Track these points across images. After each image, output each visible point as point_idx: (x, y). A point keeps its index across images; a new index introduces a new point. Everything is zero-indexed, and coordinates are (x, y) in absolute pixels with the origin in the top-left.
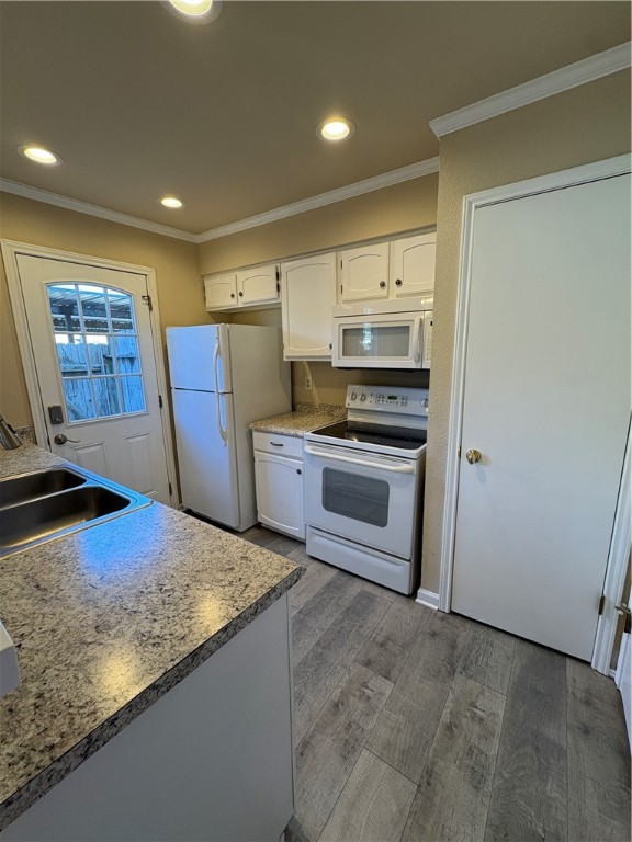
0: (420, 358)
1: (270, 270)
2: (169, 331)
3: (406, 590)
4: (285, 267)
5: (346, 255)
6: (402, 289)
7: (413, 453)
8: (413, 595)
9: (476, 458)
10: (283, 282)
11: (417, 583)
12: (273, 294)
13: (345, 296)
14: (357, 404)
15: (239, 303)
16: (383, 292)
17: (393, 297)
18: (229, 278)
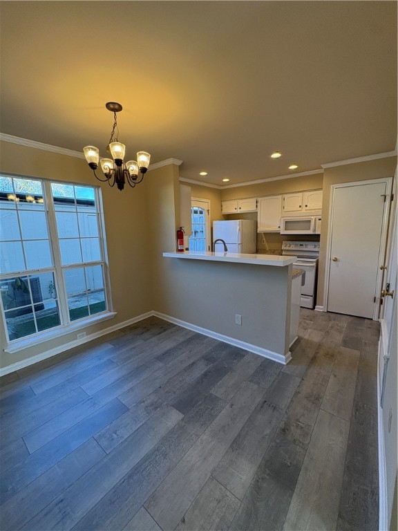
0: (315, 230)
1: (254, 200)
2: (214, 222)
3: (311, 307)
4: (259, 199)
5: (286, 196)
6: (307, 208)
7: (315, 260)
8: (314, 308)
9: (335, 260)
10: (259, 204)
11: (315, 304)
12: (255, 209)
13: (285, 210)
14: (287, 248)
15: (239, 211)
16: (300, 209)
17: (304, 211)
18: (235, 202)
